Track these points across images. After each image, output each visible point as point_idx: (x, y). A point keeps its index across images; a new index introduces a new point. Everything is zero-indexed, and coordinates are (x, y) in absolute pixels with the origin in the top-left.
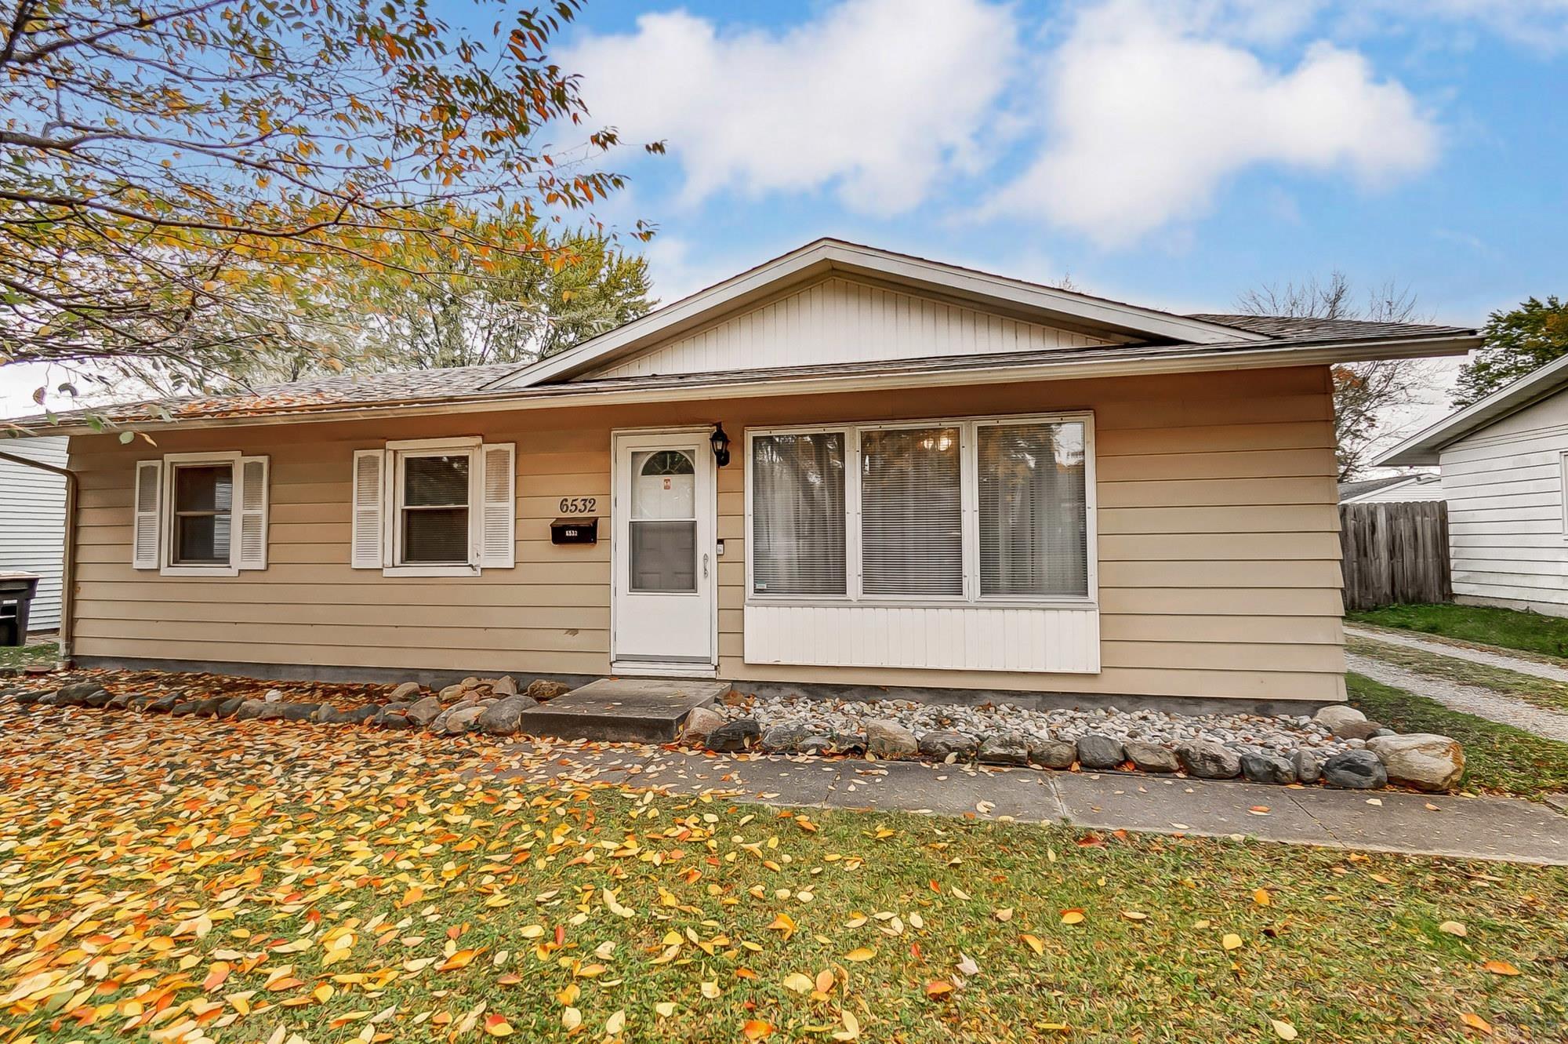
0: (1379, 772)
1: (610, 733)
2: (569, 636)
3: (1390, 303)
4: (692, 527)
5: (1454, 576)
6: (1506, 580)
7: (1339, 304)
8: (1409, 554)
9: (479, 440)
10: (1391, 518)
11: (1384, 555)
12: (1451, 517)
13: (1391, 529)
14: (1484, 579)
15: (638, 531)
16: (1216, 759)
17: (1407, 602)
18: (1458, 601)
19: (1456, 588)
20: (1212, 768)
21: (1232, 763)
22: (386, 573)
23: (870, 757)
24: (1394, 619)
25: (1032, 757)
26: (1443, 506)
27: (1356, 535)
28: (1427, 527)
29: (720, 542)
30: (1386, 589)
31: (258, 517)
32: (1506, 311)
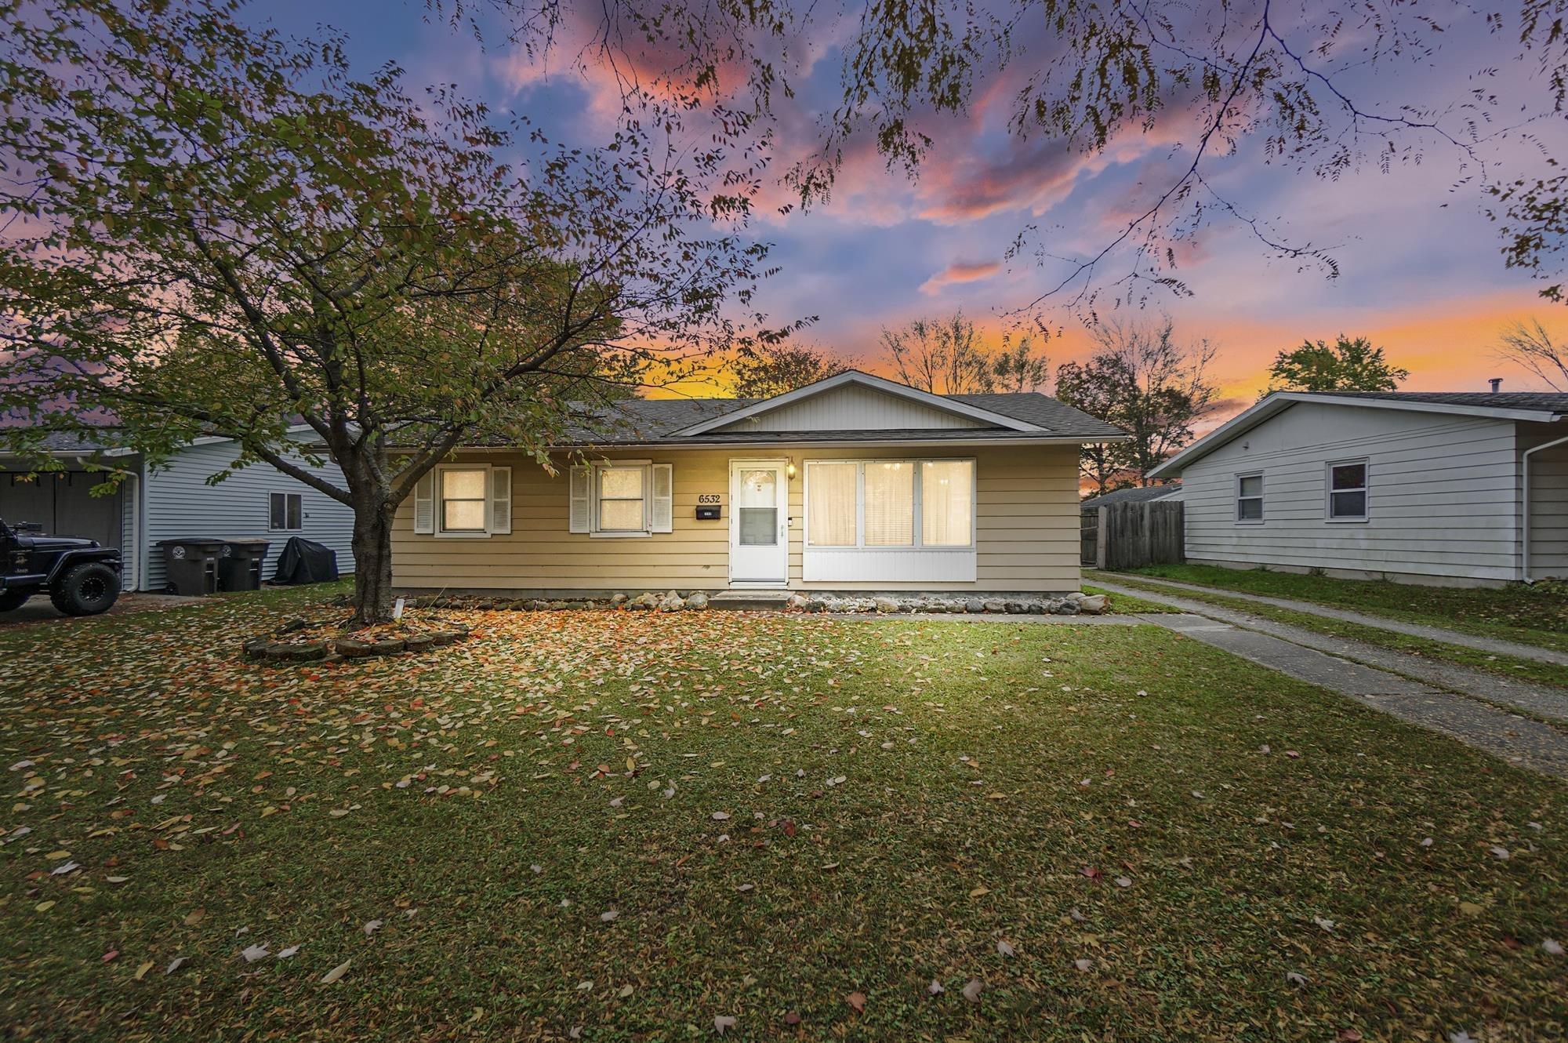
0: (1078, 608)
1: (754, 607)
2: (705, 570)
3: (1205, 341)
4: (774, 511)
5: (1186, 547)
6: (1210, 549)
7: (1168, 338)
8: (1161, 534)
9: (650, 461)
10: (1152, 511)
11: (1147, 534)
12: (1186, 511)
13: (1152, 517)
14: (1203, 548)
15: (743, 512)
16: (1019, 606)
17: (1159, 563)
18: (1188, 562)
19: (1187, 555)
20: (1018, 609)
21: (1025, 607)
22: (592, 535)
23: (879, 612)
24: (1147, 571)
25: (947, 609)
26: (1182, 503)
27: (1132, 521)
28: (1172, 516)
29: (790, 519)
30: (1148, 555)
31: (505, 503)
32: (1291, 350)
